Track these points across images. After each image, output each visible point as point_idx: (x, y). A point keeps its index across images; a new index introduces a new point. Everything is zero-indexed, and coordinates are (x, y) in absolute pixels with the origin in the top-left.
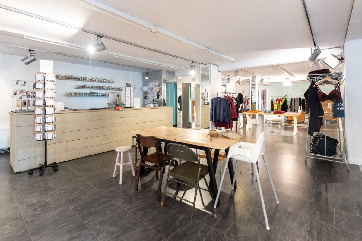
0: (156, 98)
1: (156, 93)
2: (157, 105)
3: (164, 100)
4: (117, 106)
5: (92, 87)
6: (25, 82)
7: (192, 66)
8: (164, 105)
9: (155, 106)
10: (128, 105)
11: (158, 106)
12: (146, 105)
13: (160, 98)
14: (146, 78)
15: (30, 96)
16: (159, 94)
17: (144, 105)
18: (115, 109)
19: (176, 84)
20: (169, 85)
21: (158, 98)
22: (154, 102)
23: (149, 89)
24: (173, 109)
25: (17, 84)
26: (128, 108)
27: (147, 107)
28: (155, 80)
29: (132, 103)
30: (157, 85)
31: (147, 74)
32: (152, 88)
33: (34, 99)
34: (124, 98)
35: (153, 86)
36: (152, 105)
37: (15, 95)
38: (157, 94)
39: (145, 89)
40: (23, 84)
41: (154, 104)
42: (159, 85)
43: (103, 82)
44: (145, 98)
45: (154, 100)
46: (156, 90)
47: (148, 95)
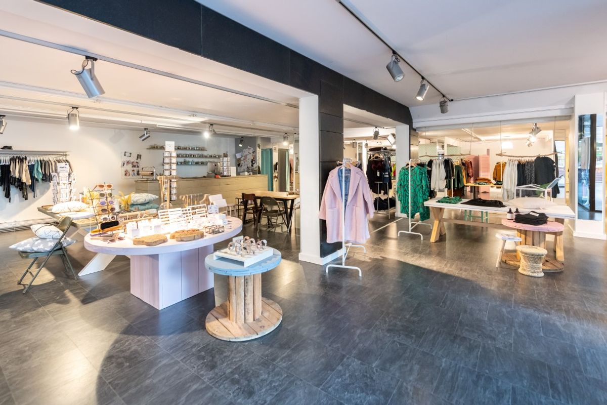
0: (251, 165)
1: (250, 161)
2: (251, 173)
3: (259, 167)
4: (216, 174)
5: (186, 156)
6: (130, 154)
7: (285, 138)
8: (259, 173)
9: (250, 174)
10: (225, 173)
11: (253, 174)
12: (241, 174)
13: (255, 165)
14: (241, 145)
15: (134, 166)
16: (253, 161)
17: (238, 174)
18: (215, 177)
19: (271, 150)
20: (264, 152)
21: (252, 166)
22: (248, 170)
23: (242, 156)
24: (268, 177)
25: (125, 155)
26: (225, 176)
27: (242, 175)
28: (249, 147)
29: (229, 172)
30: (251, 152)
31: (241, 142)
32: (246, 155)
33: (138, 169)
34: (221, 168)
35: (247, 153)
36: (246, 173)
37: (124, 165)
38: (252, 162)
39: (238, 156)
40: (129, 155)
41: (248, 172)
42: (254, 152)
43: (197, 150)
44: (239, 165)
45: (248, 167)
46: (250, 157)
47: (242, 162)
